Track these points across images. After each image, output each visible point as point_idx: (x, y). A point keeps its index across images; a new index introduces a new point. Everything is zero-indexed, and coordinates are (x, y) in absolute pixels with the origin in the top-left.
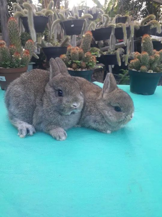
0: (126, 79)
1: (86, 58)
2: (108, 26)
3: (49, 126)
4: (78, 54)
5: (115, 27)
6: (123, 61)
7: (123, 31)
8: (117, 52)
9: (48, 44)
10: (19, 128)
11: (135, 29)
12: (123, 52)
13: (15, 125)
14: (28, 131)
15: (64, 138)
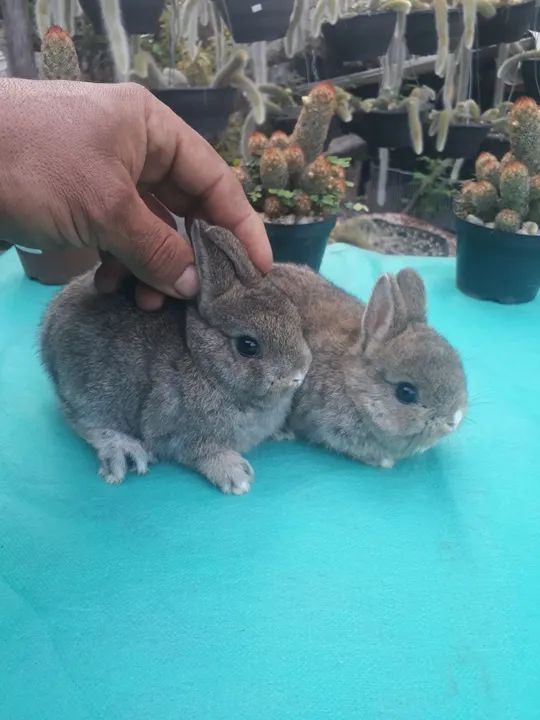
0: (436, 191)
1: (313, 180)
2: (383, 6)
3: (200, 446)
4: (286, 165)
5: (408, 11)
6: (431, 134)
7: (438, 28)
8: (412, 102)
9: (170, 75)
10: (103, 454)
11: (479, 16)
12: (431, 101)
13: (89, 441)
14: (130, 462)
15: (244, 486)
